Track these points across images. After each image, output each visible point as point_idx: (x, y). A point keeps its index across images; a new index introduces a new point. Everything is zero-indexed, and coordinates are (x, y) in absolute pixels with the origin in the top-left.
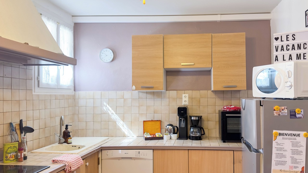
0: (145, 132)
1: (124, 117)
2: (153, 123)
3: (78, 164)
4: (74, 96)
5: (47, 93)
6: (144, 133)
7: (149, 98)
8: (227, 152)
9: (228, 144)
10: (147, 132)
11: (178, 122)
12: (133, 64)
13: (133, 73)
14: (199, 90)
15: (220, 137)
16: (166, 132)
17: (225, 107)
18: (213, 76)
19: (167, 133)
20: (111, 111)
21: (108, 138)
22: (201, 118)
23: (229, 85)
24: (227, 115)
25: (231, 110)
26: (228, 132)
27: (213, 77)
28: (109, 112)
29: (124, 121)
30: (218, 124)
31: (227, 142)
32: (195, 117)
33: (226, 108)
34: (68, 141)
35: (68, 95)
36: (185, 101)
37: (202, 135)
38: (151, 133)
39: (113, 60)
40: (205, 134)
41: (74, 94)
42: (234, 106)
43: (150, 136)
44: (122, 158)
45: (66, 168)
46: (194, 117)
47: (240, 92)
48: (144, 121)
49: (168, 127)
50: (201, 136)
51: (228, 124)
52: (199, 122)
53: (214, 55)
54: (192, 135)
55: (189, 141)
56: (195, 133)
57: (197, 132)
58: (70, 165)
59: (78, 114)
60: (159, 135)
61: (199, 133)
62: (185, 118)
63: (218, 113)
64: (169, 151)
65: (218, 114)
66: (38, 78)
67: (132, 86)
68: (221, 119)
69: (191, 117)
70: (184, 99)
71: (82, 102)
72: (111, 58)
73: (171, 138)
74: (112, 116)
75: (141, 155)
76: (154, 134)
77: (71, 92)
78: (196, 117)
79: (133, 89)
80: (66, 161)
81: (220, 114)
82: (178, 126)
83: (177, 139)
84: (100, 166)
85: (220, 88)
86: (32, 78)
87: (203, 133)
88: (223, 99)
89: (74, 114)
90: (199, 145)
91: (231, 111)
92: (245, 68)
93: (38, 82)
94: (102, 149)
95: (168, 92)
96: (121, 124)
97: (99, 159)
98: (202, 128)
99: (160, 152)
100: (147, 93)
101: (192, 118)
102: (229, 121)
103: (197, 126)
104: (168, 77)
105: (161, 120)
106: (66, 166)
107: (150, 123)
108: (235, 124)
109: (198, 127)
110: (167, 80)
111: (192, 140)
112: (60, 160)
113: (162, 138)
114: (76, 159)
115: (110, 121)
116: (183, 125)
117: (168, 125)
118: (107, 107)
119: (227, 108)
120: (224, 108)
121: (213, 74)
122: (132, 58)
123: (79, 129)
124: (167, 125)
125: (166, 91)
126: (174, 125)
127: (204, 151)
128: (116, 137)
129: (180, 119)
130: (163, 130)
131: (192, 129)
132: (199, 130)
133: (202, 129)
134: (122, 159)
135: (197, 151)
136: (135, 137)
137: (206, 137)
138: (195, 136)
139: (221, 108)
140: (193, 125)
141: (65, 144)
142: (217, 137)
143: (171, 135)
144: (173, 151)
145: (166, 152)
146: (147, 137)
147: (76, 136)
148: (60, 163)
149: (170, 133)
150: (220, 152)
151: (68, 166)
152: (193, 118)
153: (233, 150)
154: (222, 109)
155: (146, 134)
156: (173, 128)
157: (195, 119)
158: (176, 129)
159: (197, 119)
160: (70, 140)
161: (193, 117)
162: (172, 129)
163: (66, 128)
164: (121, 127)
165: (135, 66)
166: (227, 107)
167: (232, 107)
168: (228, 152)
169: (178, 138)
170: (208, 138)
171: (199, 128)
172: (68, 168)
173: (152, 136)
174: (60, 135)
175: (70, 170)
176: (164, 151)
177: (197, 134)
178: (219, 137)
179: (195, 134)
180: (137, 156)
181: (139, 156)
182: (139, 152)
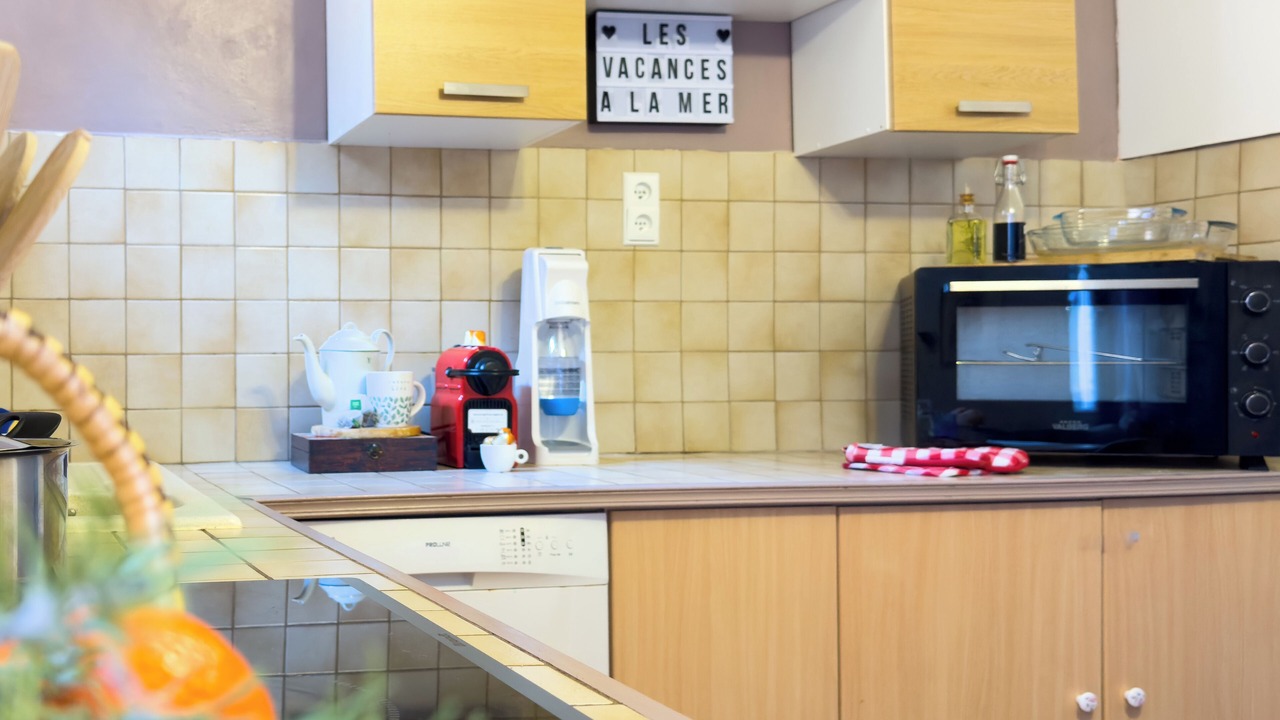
7: (408, 192)
36: (642, 219)
70: (633, 206)
75: (534, 553)
95: (529, 153)
100: (393, 155)
180: (508, 560)
181: (527, 560)
182: (523, 534)
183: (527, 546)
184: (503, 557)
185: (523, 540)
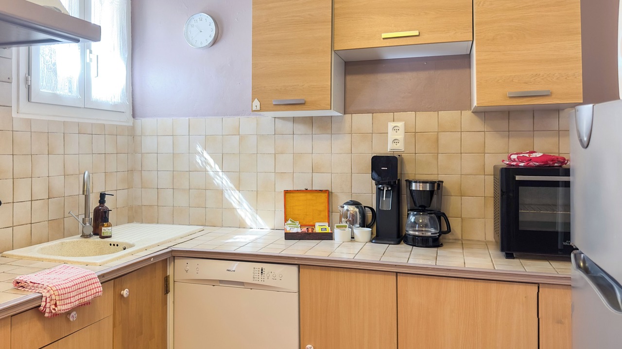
0: (287, 218)
1: (239, 180)
2: (309, 196)
3: (85, 295)
4: (133, 129)
5: (54, 116)
6: (286, 220)
7: (300, 133)
8: (515, 287)
9: (520, 264)
10: (294, 220)
11: (375, 196)
12: (255, 43)
13: (255, 66)
14: (437, 110)
15: (496, 242)
16: (341, 221)
17: (514, 157)
18: (477, 64)
19: (344, 224)
20: (213, 166)
21: (201, 228)
22: (439, 185)
23: (526, 90)
24: (518, 178)
25: (531, 163)
26: (520, 228)
27: (477, 68)
28: (208, 168)
29: (239, 191)
30: (493, 203)
31: (517, 258)
32: (421, 184)
33: (517, 160)
34: (103, 231)
35: (117, 126)
36: (395, 141)
37: (441, 233)
38: (304, 223)
39: (215, 41)
40: (450, 231)
41: (132, 125)
42: (541, 154)
43: (299, 230)
44: (221, 281)
45: (43, 304)
46: (420, 182)
47: (562, 114)
48: (286, 192)
49: (346, 207)
50: (439, 236)
51: (520, 206)
52: (435, 197)
53: (479, 5)
54: (411, 232)
55: (403, 247)
56: (422, 227)
57: (426, 226)
58: (53, 297)
59: (141, 170)
60: (322, 227)
61: (435, 228)
62: (391, 186)
63: (493, 174)
64: (343, 273)
65: (493, 176)
66: (27, 80)
67: (252, 102)
68: (499, 191)
69: (409, 183)
70: (391, 135)
71: (149, 144)
72: (210, 36)
73: (353, 238)
74: (216, 179)
75: (266, 277)
76: (311, 223)
77: (125, 120)
78: (423, 182)
79: (254, 108)
80: (46, 284)
81: (499, 177)
82: (374, 208)
83: (371, 241)
84: (170, 296)
85: (497, 98)
86: (9, 78)
87: (445, 228)
88: (509, 133)
89: (131, 171)
90: (430, 263)
91: (531, 166)
92: (580, 37)
93: (29, 88)
94: (173, 256)
95: (348, 116)
96: (235, 198)
97: (166, 279)
98: (444, 215)
99: (317, 273)
100: (294, 120)
101: (414, 187)
102: (527, 196)
103: (426, 209)
104: (349, 78)
105: (330, 190)
106: (44, 299)
107: (302, 196)
108: (543, 205)
109: (431, 212)
110: (348, 86)
111: (413, 245)
112: (31, 282)
113: (329, 236)
114: (79, 281)
115: (208, 188)
116: (387, 204)
117: (347, 203)
118: (204, 157)
119: (521, 159)
120: (509, 158)
121: (477, 60)
122: (253, 28)
123: (143, 204)
124: (345, 204)
125: (344, 114)
126: (364, 204)
127: (444, 282)
128: (222, 226)
129: (379, 189)
130: (336, 217)
131: (414, 215)
132: (434, 221)
133: (442, 218)
134: (220, 283)
135: (424, 281)
136: (267, 229)
137: (456, 239)
138: (421, 235)
139: (501, 160)
140: (416, 205)
141: (96, 239)
142: (488, 242)
143: (354, 230)
144: (353, 275)
145: (333, 274)
146: (291, 232)
147: (137, 222)
148: (30, 290)
149: (352, 222)
150: (494, 286)
151: (48, 300)
152: (416, 186)
153: (538, 284)
154: (503, 161)
155: (290, 224)
156: (360, 213)
157: (421, 189)
158: (369, 214)
159: (428, 189)
160: (107, 230)
161: (416, 182)
162: (358, 213)
163: (100, 202)
164: (235, 205)
165: (259, 50)
166: (521, 155)
167: (534, 155)
168: (522, 287)
169: (373, 239)
170: (460, 242)
171: (434, 213)
172: (48, 305)
173: (304, 229)
174: (85, 217)
175: (53, 311)
176: (327, 272)
177: (427, 229)
178: (494, 240)
179: (422, 231)
180: (255, 279)
181: (263, 280)
182: (262, 270)
183: (263, 275)
184: (254, 278)
185: (262, 272)
